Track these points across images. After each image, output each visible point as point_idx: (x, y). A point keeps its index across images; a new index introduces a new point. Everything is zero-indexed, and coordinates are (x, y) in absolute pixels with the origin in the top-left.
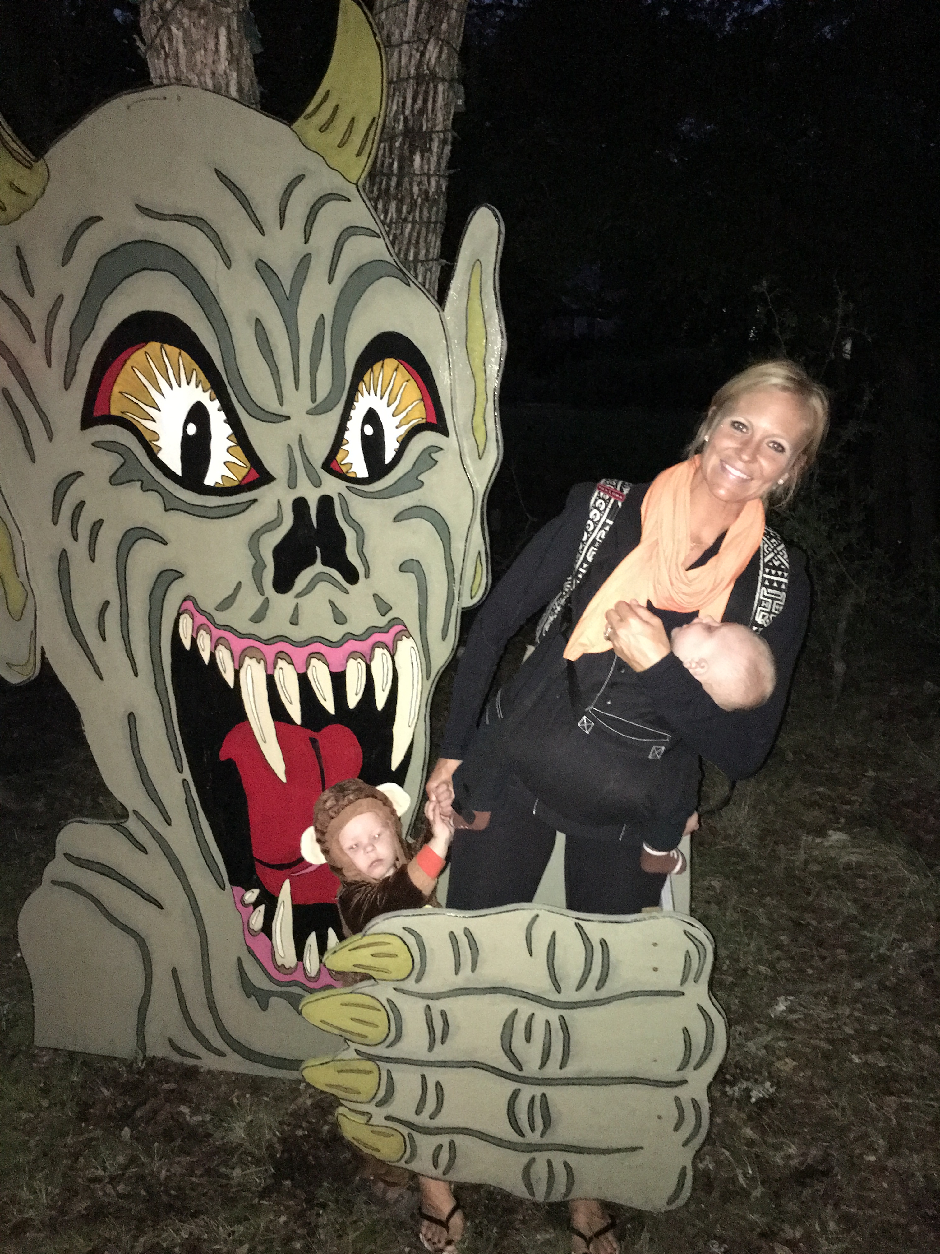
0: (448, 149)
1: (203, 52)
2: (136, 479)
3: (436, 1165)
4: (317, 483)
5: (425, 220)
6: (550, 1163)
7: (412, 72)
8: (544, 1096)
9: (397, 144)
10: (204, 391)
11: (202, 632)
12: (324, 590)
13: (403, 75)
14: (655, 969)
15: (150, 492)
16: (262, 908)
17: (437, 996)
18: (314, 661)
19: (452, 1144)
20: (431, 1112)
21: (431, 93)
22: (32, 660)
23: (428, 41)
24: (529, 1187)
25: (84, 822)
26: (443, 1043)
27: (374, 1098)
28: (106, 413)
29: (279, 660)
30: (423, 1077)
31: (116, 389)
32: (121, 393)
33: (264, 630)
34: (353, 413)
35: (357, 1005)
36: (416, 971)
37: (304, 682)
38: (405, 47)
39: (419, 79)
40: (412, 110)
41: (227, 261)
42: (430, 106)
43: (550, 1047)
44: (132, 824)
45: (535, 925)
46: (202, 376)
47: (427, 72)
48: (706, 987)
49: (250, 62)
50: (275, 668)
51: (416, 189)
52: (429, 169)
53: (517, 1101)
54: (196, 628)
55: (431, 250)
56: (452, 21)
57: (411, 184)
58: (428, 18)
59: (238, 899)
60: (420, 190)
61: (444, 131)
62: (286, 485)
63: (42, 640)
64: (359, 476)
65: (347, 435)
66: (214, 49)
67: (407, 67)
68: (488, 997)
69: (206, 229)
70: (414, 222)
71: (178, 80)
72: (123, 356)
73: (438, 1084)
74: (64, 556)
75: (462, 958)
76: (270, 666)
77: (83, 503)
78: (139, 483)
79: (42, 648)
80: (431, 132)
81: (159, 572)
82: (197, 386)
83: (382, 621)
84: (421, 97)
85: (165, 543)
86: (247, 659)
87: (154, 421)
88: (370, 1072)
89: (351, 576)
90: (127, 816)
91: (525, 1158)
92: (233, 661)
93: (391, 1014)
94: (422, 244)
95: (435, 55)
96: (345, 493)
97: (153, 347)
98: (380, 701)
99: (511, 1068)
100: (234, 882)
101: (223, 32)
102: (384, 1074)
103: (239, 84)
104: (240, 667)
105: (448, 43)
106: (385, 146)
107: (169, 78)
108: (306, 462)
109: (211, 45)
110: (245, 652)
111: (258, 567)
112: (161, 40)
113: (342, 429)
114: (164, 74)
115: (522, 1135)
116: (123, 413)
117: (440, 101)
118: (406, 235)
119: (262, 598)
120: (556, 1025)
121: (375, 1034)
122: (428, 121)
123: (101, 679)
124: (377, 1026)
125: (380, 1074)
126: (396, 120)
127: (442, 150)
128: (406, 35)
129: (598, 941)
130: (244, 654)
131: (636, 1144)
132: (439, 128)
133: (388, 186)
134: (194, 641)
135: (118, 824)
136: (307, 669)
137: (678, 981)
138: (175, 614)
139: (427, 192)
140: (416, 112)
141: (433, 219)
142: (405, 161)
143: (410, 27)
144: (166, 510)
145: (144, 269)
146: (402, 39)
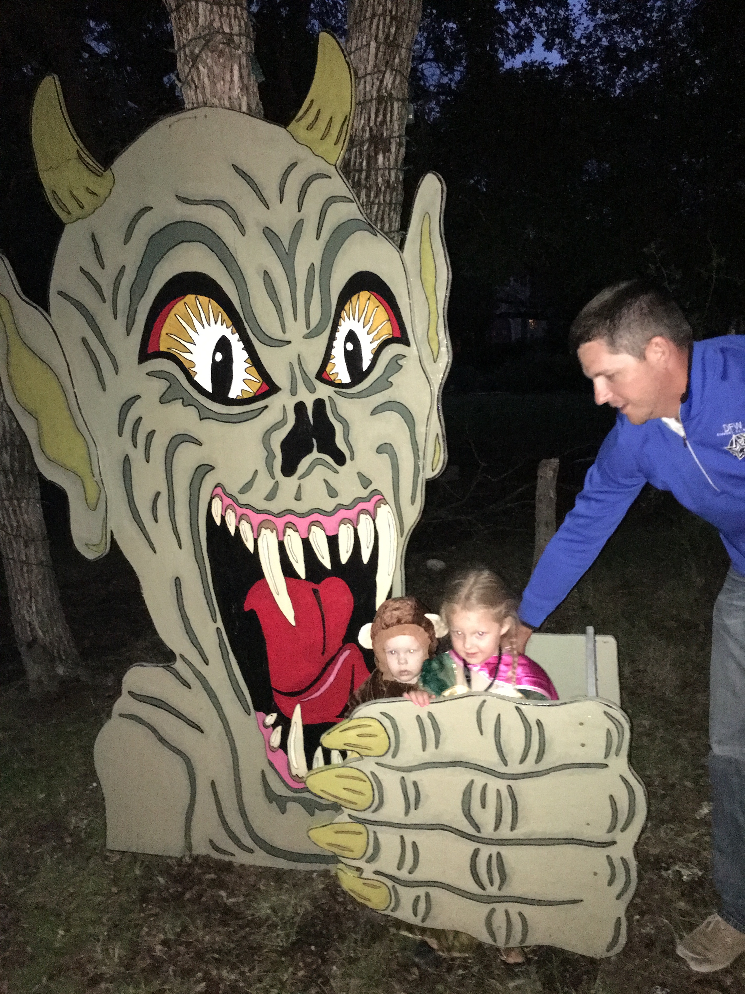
0: (403, 150)
1: (222, 82)
2: (179, 397)
3: (415, 914)
4: (312, 390)
5: (388, 201)
6: (507, 912)
7: (375, 95)
8: (499, 854)
9: (365, 148)
10: (227, 328)
11: (229, 511)
12: (320, 472)
13: (368, 97)
14: (583, 745)
15: (189, 407)
16: (279, 728)
17: (410, 769)
18: (314, 528)
19: (427, 895)
20: (409, 867)
21: (389, 109)
22: (104, 541)
23: (385, 72)
24: (492, 934)
25: (142, 666)
26: (416, 809)
27: (364, 856)
28: (157, 350)
29: (287, 529)
30: (402, 837)
31: (164, 332)
32: (167, 334)
33: (275, 506)
34: (337, 335)
35: (347, 777)
36: (392, 749)
37: (307, 544)
38: (368, 78)
39: (380, 99)
40: (375, 123)
41: (242, 230)
42: (388, 119)
43: (501, 812)
44: (179, 665)
45: (483, 709)
46: (226, 317)
47: (386, 94)
48: (625, 759)
49: (256, 89)
50: (284, 535)
51: (380, 180)
52: (389, 165)
53: (477, 859)
54: (224, 508)
55: (393, 224)
56: (403, 57)
57: (376, 175)
58: (385, 55)
59: (260, 722)
60: (383, 180)
61: (399, 137)
62: (289, 393)
63: (111, 525)
64: (343, 382)
65: (334, 352)
66: (229, 79)
67: (370, 91)
68: (450, 770)
69: (227, 208)
70: (379, 204)
71: (205, 104)
72: (169, 306)
73: (414, 844)
74: (127, 459)
75: (427, 737)
76: (281, 534)
77: (140, 419)
78: (181, 400)
79: (112, 532)
80: (391, 137)
81: (197, 466)
82: (222, 324)
83: (365, 493)
84: (381, 112)
85: (201, 444)
86: (263, 530)
87: (191, 353)
88: (360, 833)
89: (340, 459)
90: (175, 659)
91: (486, 908)
92: (253, 531)
93: (374, 785)
94: (386, 220)
95: (391, 81)
96: (334, 396)
97: (190, 298)
98: (366, 557)
99: (471, 830)
100: (257, 708)
101: (236, 68)
102: (371, 835)
103: (249, 105)
104: (258, 536)
105: (400, 72)
106: (356, 151)
107: (198, 103)
108: (304, 375)
109: (228, 77)
110: (262, 525)
111: (270, 456)
112: (192, 77)
113: (330, 347)
114: (195, 101)
115: (484, 888)
116: (168, 349)
117: (396, 116)
118: (374, 213)
119: (274, 481)
120: (505, 793)
121: (363, 801)
122: (387, 129)
123: (155, 552)
124: (364, 794)
125: (368, 835)
126: (363, 130)
127: (399, 150)
128: (369, 68)
129: (535, 722)
130: (261, 525)
131: (576, 897)
132: (396, 134)
133: (359, 179)
134: (223, 518)
135: (168, 666)
136: (309, 534)
137: (603, 755)
138: (209, 498)
139: (388, 182)
140: (378, 124)
141: (394, 201)
142: (372, 160)
143: (371, 63)
144: (201, 420)
145: (183, 242)
146: (366, 72)
